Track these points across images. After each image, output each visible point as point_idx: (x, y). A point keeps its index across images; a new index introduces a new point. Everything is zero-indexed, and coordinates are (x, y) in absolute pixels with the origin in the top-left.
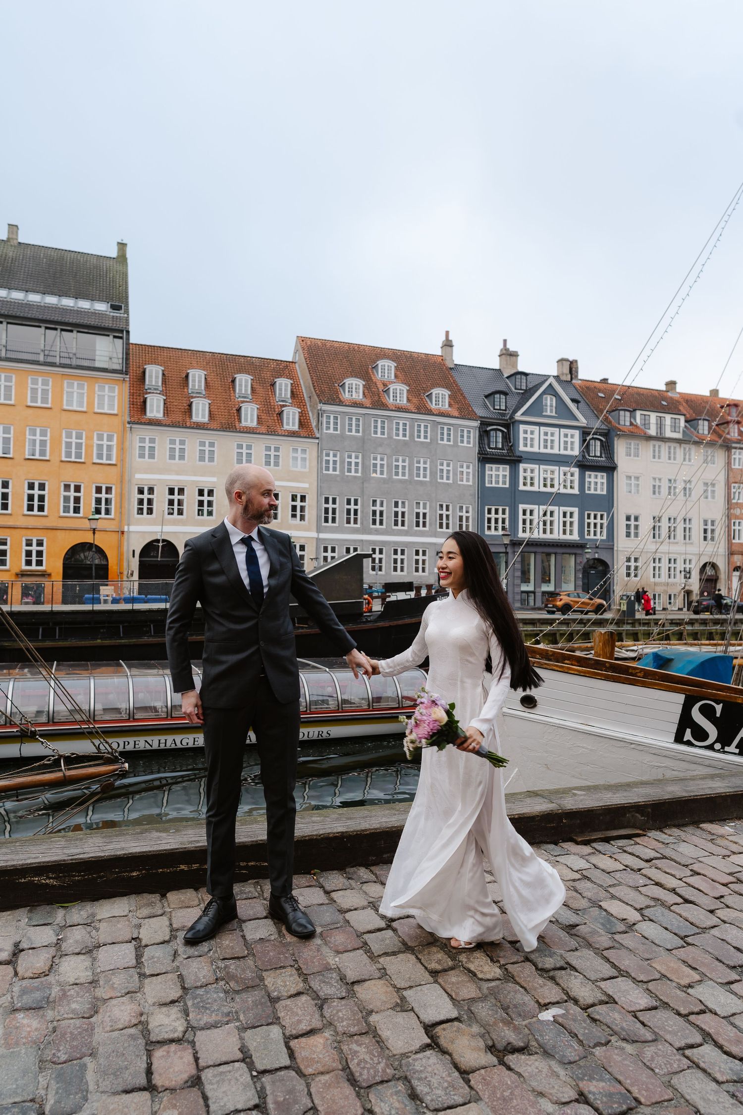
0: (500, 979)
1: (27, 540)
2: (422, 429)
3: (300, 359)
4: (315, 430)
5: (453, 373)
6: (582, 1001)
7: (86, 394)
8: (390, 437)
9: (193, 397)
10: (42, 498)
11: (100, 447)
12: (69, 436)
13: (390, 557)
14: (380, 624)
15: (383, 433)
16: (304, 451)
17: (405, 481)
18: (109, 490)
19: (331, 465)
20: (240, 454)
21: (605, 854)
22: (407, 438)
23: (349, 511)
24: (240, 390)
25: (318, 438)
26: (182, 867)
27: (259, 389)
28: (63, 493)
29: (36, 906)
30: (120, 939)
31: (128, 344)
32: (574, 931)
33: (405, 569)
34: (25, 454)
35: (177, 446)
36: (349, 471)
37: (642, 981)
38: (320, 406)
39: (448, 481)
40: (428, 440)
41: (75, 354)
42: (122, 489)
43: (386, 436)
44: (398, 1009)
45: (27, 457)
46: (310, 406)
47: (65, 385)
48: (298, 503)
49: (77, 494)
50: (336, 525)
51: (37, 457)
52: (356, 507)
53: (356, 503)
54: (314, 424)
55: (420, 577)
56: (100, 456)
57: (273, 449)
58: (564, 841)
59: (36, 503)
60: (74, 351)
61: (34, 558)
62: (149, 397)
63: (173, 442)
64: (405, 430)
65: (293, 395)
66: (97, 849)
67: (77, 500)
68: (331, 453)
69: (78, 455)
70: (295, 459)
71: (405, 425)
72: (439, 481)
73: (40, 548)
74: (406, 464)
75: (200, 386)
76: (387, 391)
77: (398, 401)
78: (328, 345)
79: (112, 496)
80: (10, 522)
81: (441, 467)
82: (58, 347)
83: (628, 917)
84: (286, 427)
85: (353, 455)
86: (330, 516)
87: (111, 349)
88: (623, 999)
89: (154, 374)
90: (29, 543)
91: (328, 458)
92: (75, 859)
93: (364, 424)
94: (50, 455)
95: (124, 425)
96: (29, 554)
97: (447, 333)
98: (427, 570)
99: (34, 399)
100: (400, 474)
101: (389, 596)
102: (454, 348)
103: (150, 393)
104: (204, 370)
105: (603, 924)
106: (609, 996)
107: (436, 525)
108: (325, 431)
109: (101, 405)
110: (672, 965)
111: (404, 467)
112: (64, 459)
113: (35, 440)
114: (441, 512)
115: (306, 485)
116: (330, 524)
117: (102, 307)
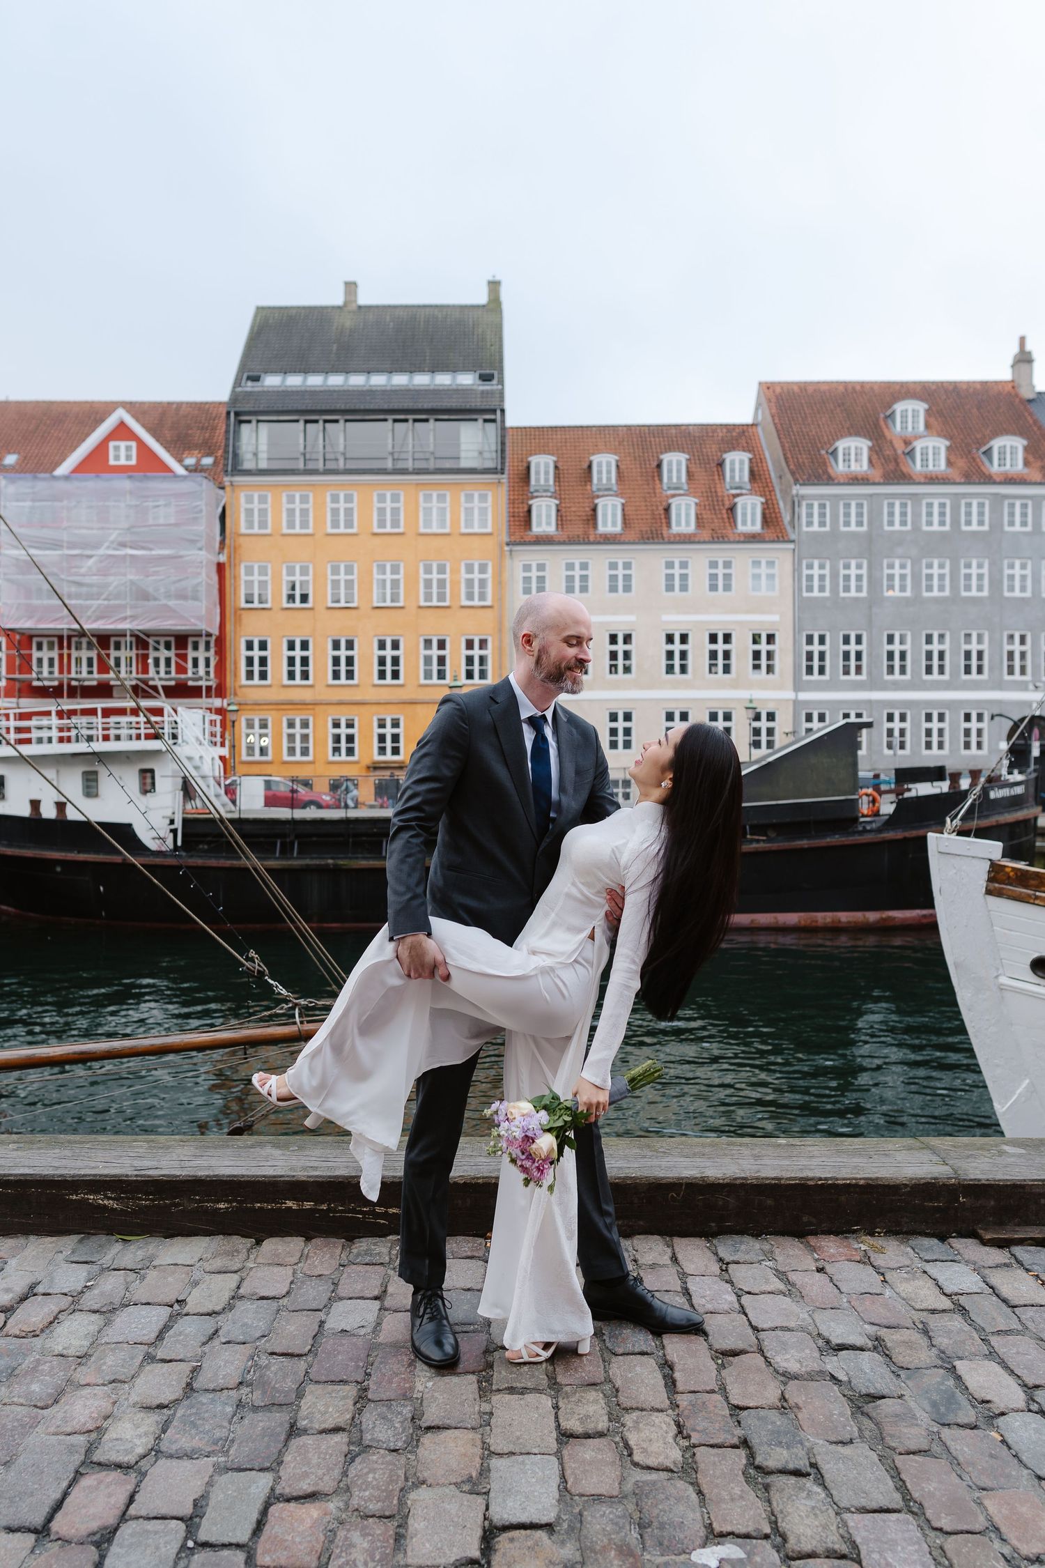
0: (672, 1471)
1: (379, 720)
2: (975, 510)
3: (765, 417)
4: (789, 529)
5: (1032, 408)
6: (792, 1544)
7: (448, 509)
8: (916, 527)
9: (598, 497)
10: (396, 661)
11: (470, 583)
12: (428, 570)
13: (919, 726)
14: (890, 835)
15: (903, 523)
16: (771, 564)
17: (944, 599)
18: (483, 644)
19: (816, 583)
20: (670, 578)
21: (1028, 1270)
22: (947, 528)
23: (846, 656)
24: (670, 478)
25: (793, 541)
26: (290, 1204)
27: (700, 474)
28: (423, 652)
29: (93, 1234)
30: (158, 1300)
31: (503, 428)
32: (868, 1408)
33: (947, 745)
34: (372, 601)
35: (577, 573)
36: (847, 589)
37: (940, 1530)
38: (798, 490)
39: (1023, 595)
40: (986, 528)
41: (432, 453)
42: (501, 641)
43: (909, 527)
44: (466, 1487)
45: (376, 604)
46: (781, 491)
47: (421, 498)
48: (763, 647)
49: (442, 653)
50: (826, 677)
51: (388, 604)
52: (859, 648)
53: (859, 640)
54: (786, 518)
55: (974, 757)
56: (470, 596)
57: (721, 565)
58: (962, 1235)
59: (389, 669)
60: (431, 448)
61: (389, 744)
62: (535, 503)
63: (570, 567)
64: (942, 514)
65: (753, 474)
66: (176, 1164)
67: (441, 661)
68: (816, 563)
69: (441, 597)
70: (757, 577)
71: (942, 505)
72: (1007, 594)
73: (395, 731)
74: (947, 571)
75: (609, 479)
76: (911, 454)
77: (931, 467)
78: (810, 390)
79: (487, 652)
80: (357, 696)
81: (1011, 572)
82: (411, 446)
83: (995, 1399)
84: (741, 528)
85: (853, 563)
86: (816, 663)
87: (480, 440)
88: (876, 1556)
89: (542, 466)
90: (382, 725)
91: (810, 572)
92: (141, 1176)
93: (870, 512)
94: (405, 600)
95: (502, 551)
96: (382, 738)
97: (1022, 340)
98: (985, 745)
99: (382, 523)
100: (936, 588)
101: (909, 790)
102: (1036, 365)
103: (537, 497)
104: (615, 454)
105: (934, 1405)
106: (854, 1545)
107: (1001, 669)
108: (805, 529)
109: (469, 523)
110: (1024, 1509)
111: (941, 577)
112: (422, 603)
113: (384, 581)
114: (1010, 648)
115: (776, 618)
116: (816, 676)
117: (467, 379)
